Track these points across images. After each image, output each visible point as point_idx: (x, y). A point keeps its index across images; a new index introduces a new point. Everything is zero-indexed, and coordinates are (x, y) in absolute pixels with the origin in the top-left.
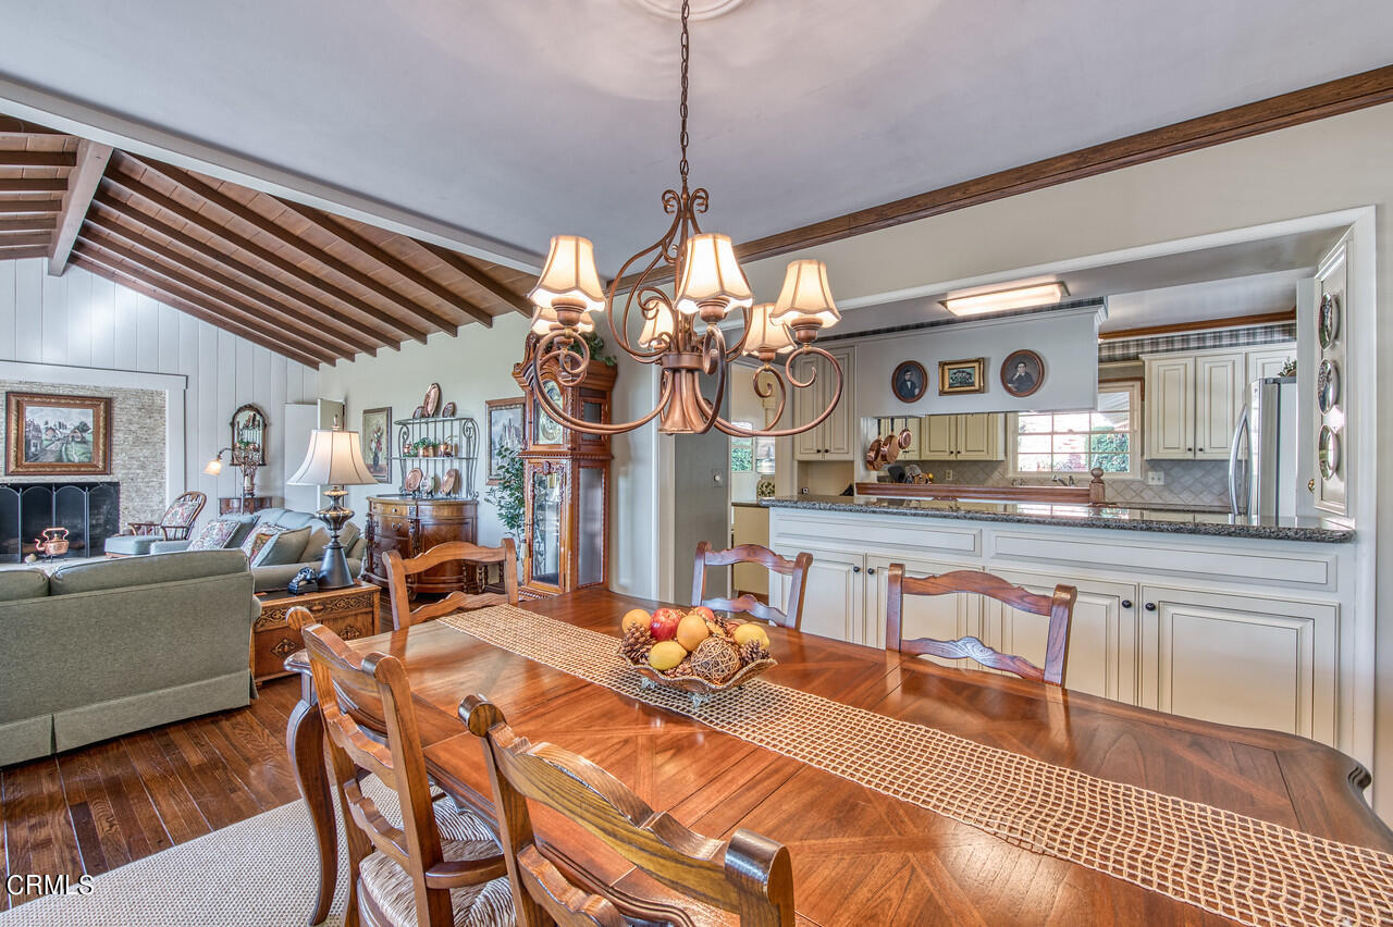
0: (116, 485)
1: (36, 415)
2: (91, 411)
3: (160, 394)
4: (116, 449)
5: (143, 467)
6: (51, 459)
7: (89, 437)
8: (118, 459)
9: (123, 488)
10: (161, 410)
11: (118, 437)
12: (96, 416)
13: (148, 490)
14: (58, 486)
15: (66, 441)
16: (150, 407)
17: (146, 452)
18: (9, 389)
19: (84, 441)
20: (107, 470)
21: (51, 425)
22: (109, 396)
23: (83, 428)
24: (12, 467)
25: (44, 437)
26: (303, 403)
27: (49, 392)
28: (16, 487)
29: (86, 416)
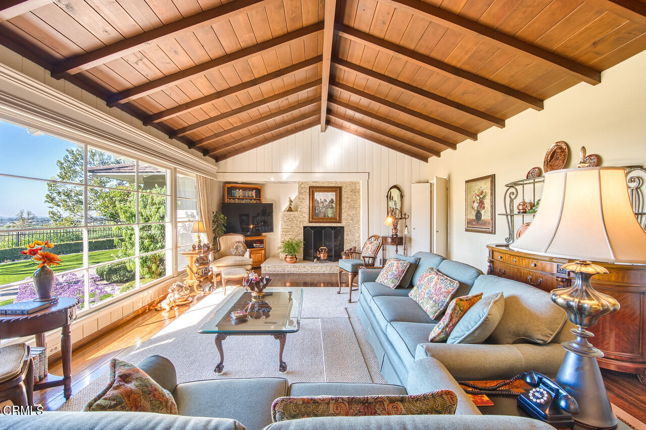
0: (343, 228)
1: (319, 196)
2: (334, 193)
3: (358, 183)
4: (343, 211)
5: (352, 220)
6: (322, 215)
7: (334, 205)
8: (344, 216)
9: (345, 229)
10: (359, 192)
11: (344, 205)
12: (336, 196)
13: (354, 231)
14: (325, 227)
15: (327, 207)
16: (355, 191)
17: (353, 212)
18: (310, 185)
19: (332, 208)
20: (340, 222)
21: (322, 200)
22: (340, 185)
23: (332, 201)
24: (311, 220)
25: (320, 206)
26: (420, 182)
27: (322, 186)
28: (312, 227)
29: (331, 196)
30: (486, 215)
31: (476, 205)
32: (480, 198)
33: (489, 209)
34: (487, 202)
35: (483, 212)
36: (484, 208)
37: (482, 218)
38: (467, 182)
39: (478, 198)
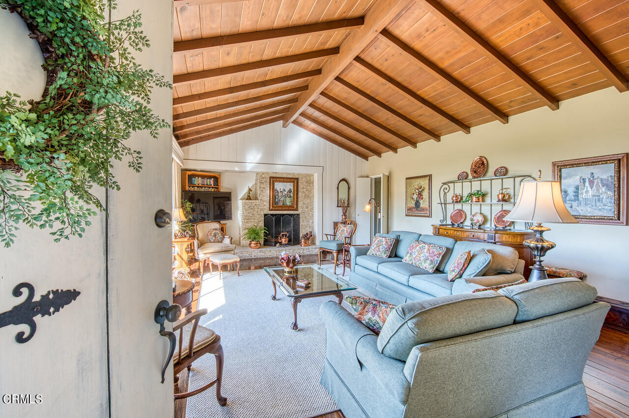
0: (298, 215)
1: (279, 186)
2: (292, 184)
3: (313, 175)
4: (299, 200)
5: (307, 208)
6: (281, 204)
7: (292, 195)
8: (300, 204)
9: (301, 216)
10: (313, 183)
11: (300, 194)
12: (294, 186)
13: (309, 217)
14: (283, 215)
15: (285, 196)
16: (310, 183)
17: (308, 201)
18: (270, 176)
19: (290, 197)
20: (297, 210)
21: (281, 190)
22: (297, 177)
23: (290, 191)
24: (271, 207)
25: (280, 195)
26: (362, 177)
27: (281, 176)
28: (272, 215)
29: (289, 186)
30: (424, 204)
31: (415, 196)
32: (419, 191)
33: (427, 200)
34: (425, 194)
35: (421, 202)
36: (422, 198)
37: (421, 206)
38: (407, 179)
39: (417, 191)
